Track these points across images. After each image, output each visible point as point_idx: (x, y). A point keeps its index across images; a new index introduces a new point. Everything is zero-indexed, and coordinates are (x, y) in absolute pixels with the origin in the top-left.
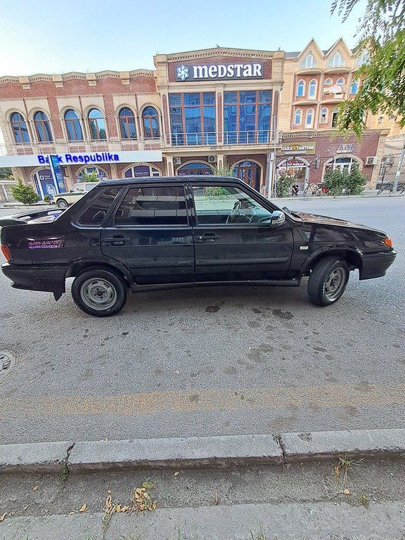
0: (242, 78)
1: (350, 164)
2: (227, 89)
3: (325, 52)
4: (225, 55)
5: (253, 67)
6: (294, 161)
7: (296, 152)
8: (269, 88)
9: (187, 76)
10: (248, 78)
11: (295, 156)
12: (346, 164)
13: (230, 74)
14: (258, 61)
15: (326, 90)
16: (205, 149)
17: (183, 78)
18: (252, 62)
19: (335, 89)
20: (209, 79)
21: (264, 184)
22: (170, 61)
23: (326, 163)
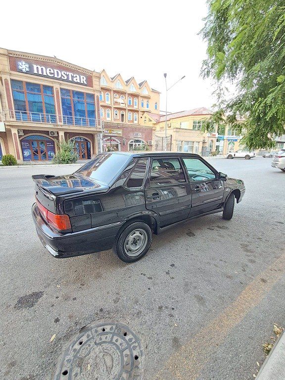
0: (73, 82)
1: (141, 144)
2: (63, 87)
3: (112, 79)
4: (59, 64)
5: (80, 77)
6: (111, 140)
7: (111, 135)
8: (93, 93)
9: (27, 69)
10: (77, 83)
11: (111, 136)
12: (139, 143)
13: (64, 77)
14: (84, 74)
15: (115, 100)
16: (48, 126)
17: (24, 70)
18: (79, 74)
19: (120, 100)
20: (47, 76)
21: (94, 153)
22: (11, 55)
23: (129, 143)
